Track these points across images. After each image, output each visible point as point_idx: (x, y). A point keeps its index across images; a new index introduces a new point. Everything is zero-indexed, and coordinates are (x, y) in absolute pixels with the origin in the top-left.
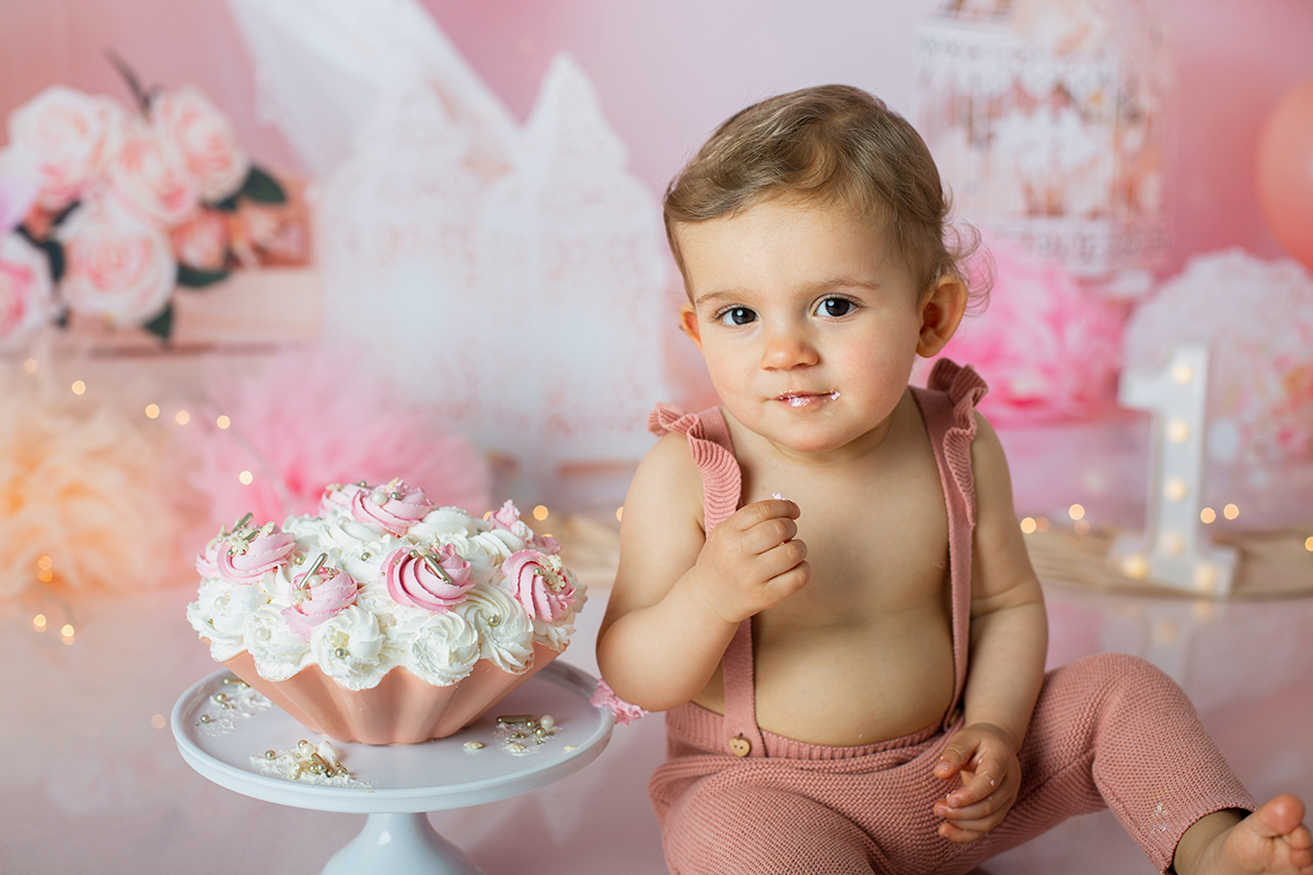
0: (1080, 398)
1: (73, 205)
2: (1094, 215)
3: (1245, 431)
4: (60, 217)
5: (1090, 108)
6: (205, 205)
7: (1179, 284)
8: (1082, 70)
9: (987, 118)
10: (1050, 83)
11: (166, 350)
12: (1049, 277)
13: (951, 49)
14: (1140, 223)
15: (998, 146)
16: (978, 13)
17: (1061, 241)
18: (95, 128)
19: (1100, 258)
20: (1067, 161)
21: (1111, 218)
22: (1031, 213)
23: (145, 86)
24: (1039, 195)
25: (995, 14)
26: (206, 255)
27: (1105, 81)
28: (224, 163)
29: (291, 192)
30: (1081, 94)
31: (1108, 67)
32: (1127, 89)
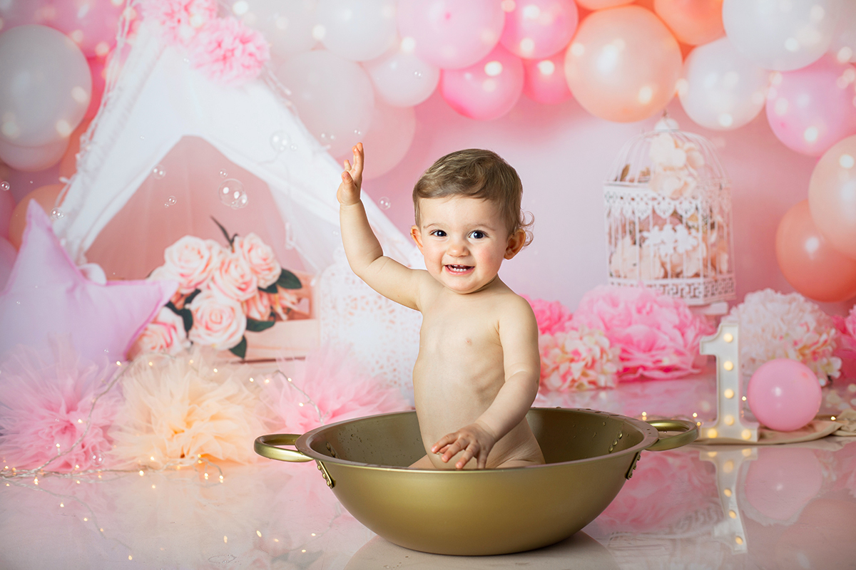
0: (694, 366)
1: (197, 292)
2: (697, 275)
4: (189, 299)
5: (690, 224)
6: (260, 289)
7: (741, 306)
8: (686, 205)
9: (641, 231)
10: (671, 211)
11: (243, 362)
12: (677, 307)
13: (622, 198)
14: (719, 277)
15: (647, 242)
16: (632, 181)
17: (682, 290)
18: (206, 254)
19: (701, 295)
20: (681, 250)
21: (705, 276)
22: (666, 276)
23: (231, 236)
24: (668, 267)
25: (639, 182)
26: (262, 316)
27: (697, 209)
28: (270, 269)
29: (303, 282)
30: (686, 216)
31: (699, 202)
32: (708, 213)
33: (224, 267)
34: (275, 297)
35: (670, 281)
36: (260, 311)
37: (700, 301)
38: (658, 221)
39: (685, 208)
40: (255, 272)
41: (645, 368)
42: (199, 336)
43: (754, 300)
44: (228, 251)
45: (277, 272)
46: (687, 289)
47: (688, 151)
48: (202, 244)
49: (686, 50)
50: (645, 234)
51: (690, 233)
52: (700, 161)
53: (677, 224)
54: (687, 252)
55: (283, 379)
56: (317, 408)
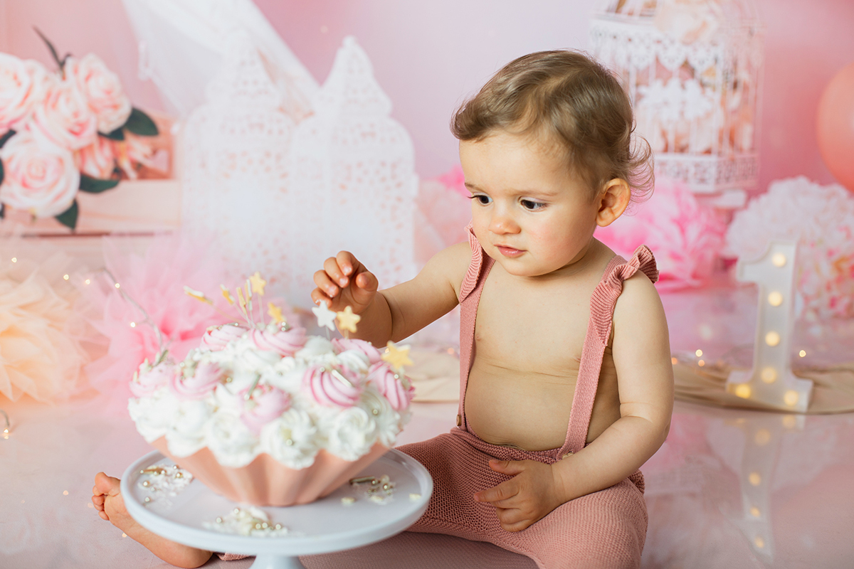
0: (694, 276)
1: (11, 133)
2: (708, 152)
3: (807, 299)
4: (3, 143)
5: (706, 79)
6: (100, 135)
7: (763, 199)
8: (701, 54)
9: (637, 85)
10: (680, 61)
11: (72, 235)
12: (677, 193)
13: (615, 37)
14: (738, 156)
16: (630, 14)
17: (687, 171)
18: (26, 81)
19: (712, 181)
20: (690, 114)
21: (720, 154)
22: (666, 150)
23: (61, 55)
24: (671, 138)
25: (641, 15)
26: (101, 170)
27: (716, 60)
28: (115, 107)
29: (161, 126)
30: (700, 69)
31: (719, 51)
32: (730, 66)
33: (51, 100)
34: (121, 146)
35: (671, 158)
36: (99, 167)
37: (709, 188)
38: (662, 73)
39: (701, 58)
40: (93, 109)
42: (12, 196)
43: (781, 191)
44: (56, 78)
45: (125, 112)
46: (692, 170)
48: (20, 66)
50: (643, 90)
51: (703, 93)
53: (686, 79)
54: (699, 121)
55: (110, 281)
56: (156, 330)
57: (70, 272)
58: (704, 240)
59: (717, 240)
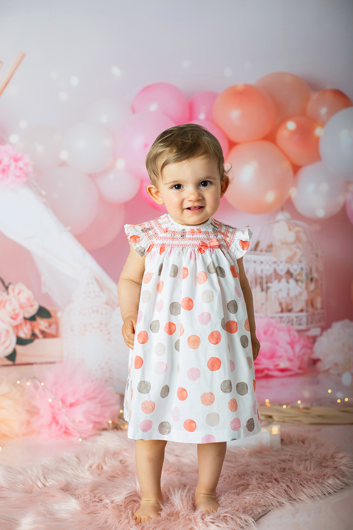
0: (300, 368)
2: (302, 311)
5: (298, 278)
6: (25, 319)
7: (329, 331)
8: (295, 266)
9: (267, 283)
10: (285, 271)
11: (14, 365)
12: (289, 331)
13: (255, 262)
14: (316, 312)
15: (270, 291)
16: (261, 251)
17: (293, 320)
19: (304, 324)
20: (292, 294)
21: (307, 311)
22: (282, 311)
23: (7, 283)
24: (284, 306)
25: (266, 251)
26: (26, 334)
27: (302, 269)
28: (32, 306)
29: (52, 314)
30: (295, 274)
31: (303, 265)
32: (308, 271)
33: (2, 304)
34: (34, 323)
35: (285, 315)
36: (25, 333)
37: (303, 327)
38: (277, 276)
39: (295, 268)
40: (22, 307)
41: (269, 369)
43: (337, 326)
44: (5, 294)
45: (36, 308)
46: (295, 320)
47: (297, 233)
49: (296, 169)
50: (269, 285)
51: (297, 284)
52: (304, 238)
53: (289, 278)
54: (296, 297)
55: (38, 383)
56: (60, 403)
57: (20, 379)
58: (303, 351)
59: (309, 351)
